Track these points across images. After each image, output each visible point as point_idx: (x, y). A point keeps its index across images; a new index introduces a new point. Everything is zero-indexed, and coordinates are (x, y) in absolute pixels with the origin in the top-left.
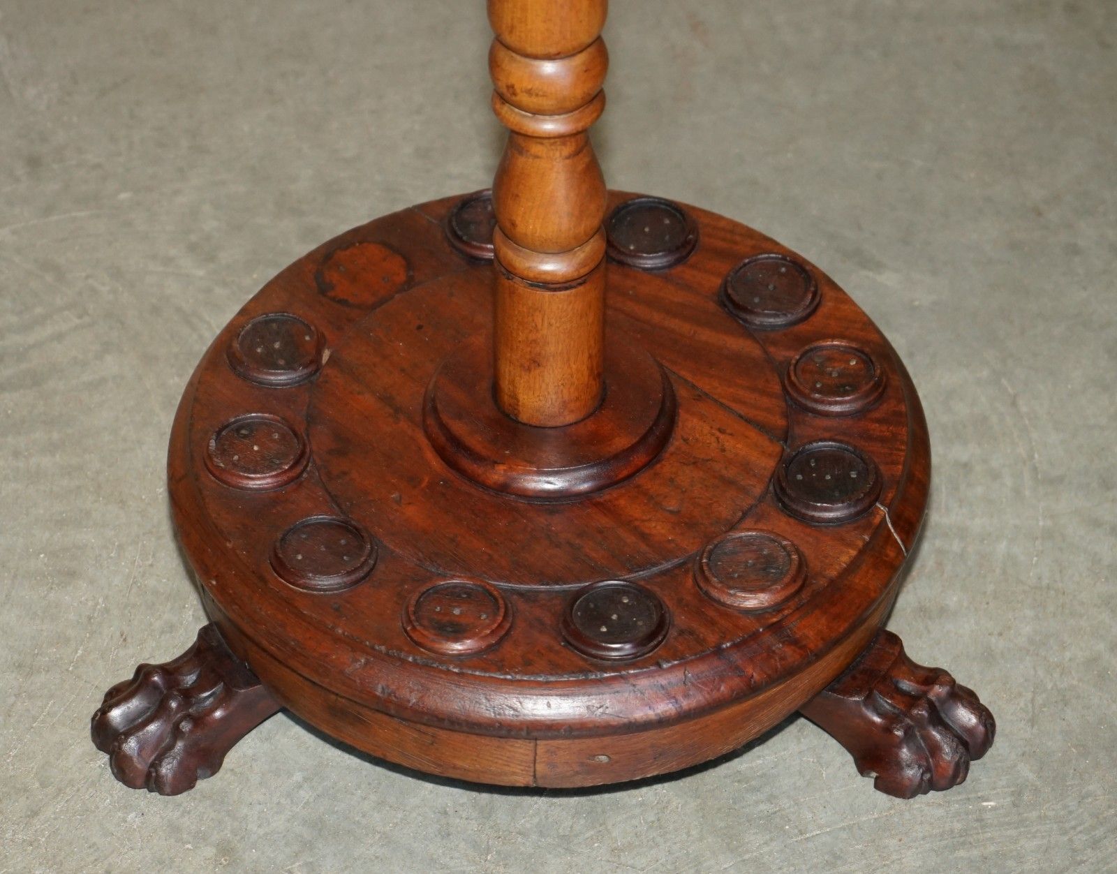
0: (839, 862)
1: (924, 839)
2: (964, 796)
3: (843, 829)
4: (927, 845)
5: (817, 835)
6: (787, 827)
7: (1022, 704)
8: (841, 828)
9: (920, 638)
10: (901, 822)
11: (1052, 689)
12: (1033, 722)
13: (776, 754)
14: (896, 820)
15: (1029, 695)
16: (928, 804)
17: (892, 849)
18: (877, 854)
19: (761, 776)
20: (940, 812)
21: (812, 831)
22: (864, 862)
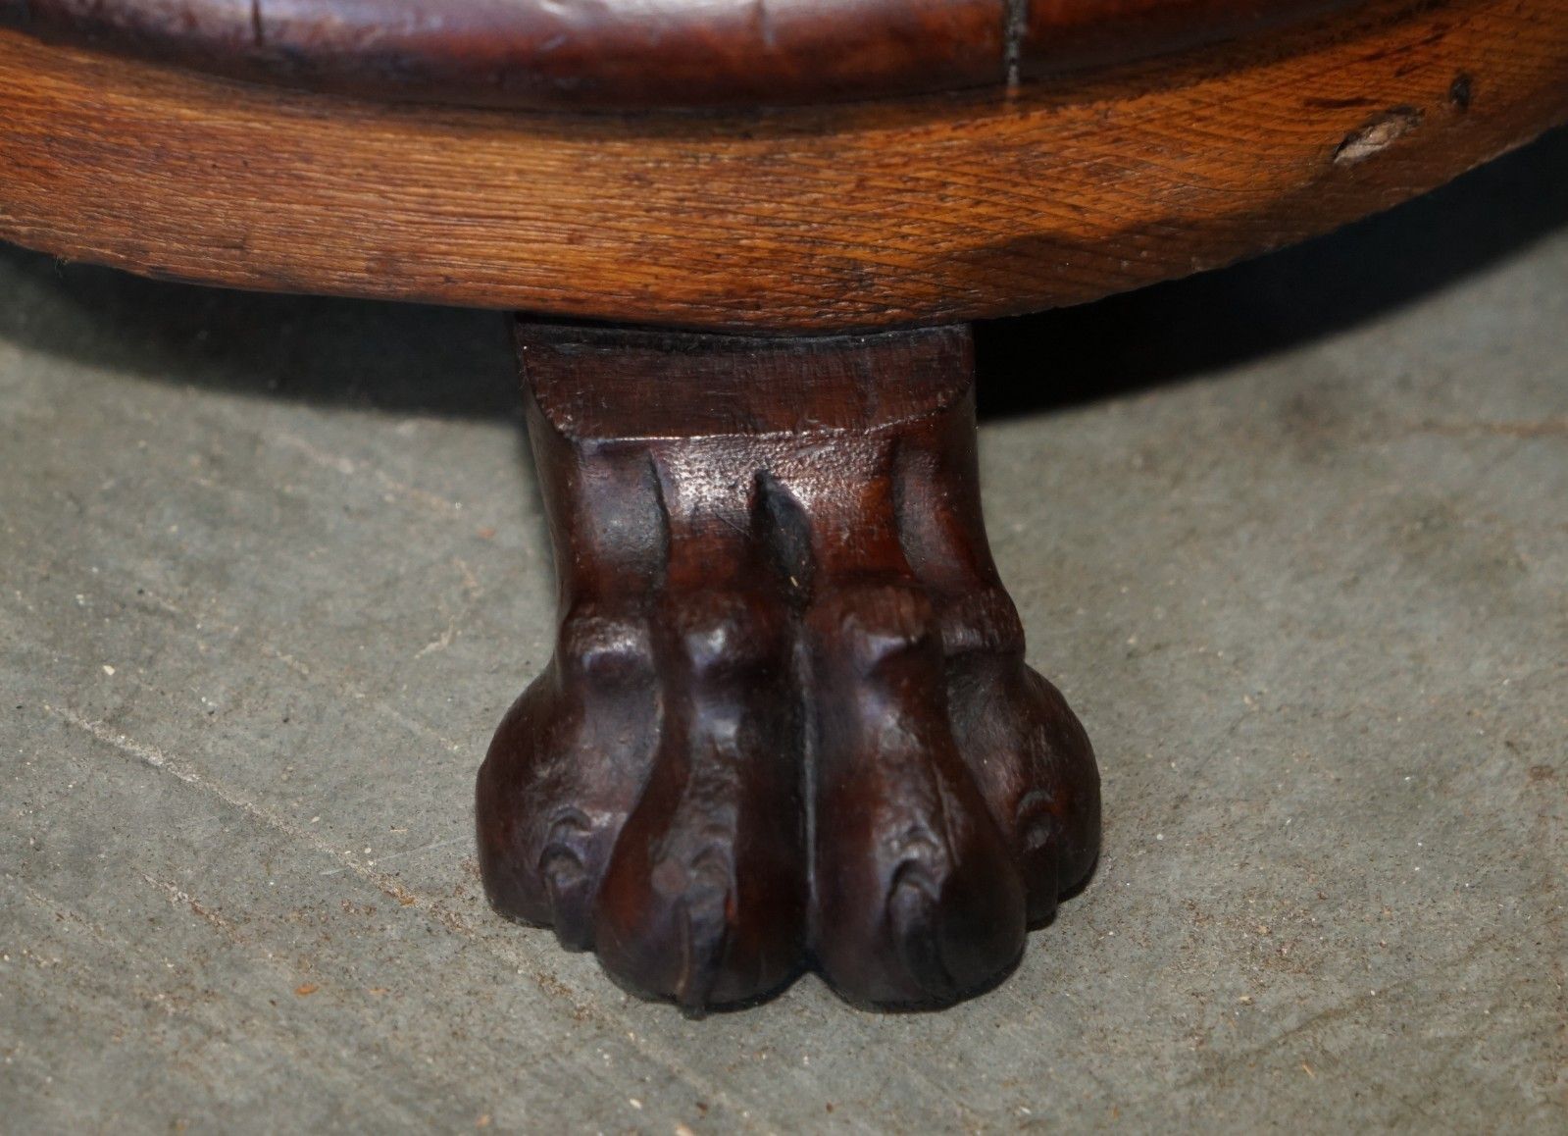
0: (60, 880)
1: (364, 1049)
2: (673, 1060)
3: (229, 813)
4: (344, 1077)
5: (145, 763)
6: (109, 670)
7: (1268, 1000)
8: (224, 806)
9: (1299, 578)
10: (391, 951)
11: (1432, 1045)
12: (1216, 1069)
13: (418, 485)
14: (393, 931)
15: (1336, 993)
16: (543, 981)
17: (243, 986)
18: (184, 960)
19: (283, 500)
20: (536, 1030)
21: (149, 740)
22: (121, 942)
